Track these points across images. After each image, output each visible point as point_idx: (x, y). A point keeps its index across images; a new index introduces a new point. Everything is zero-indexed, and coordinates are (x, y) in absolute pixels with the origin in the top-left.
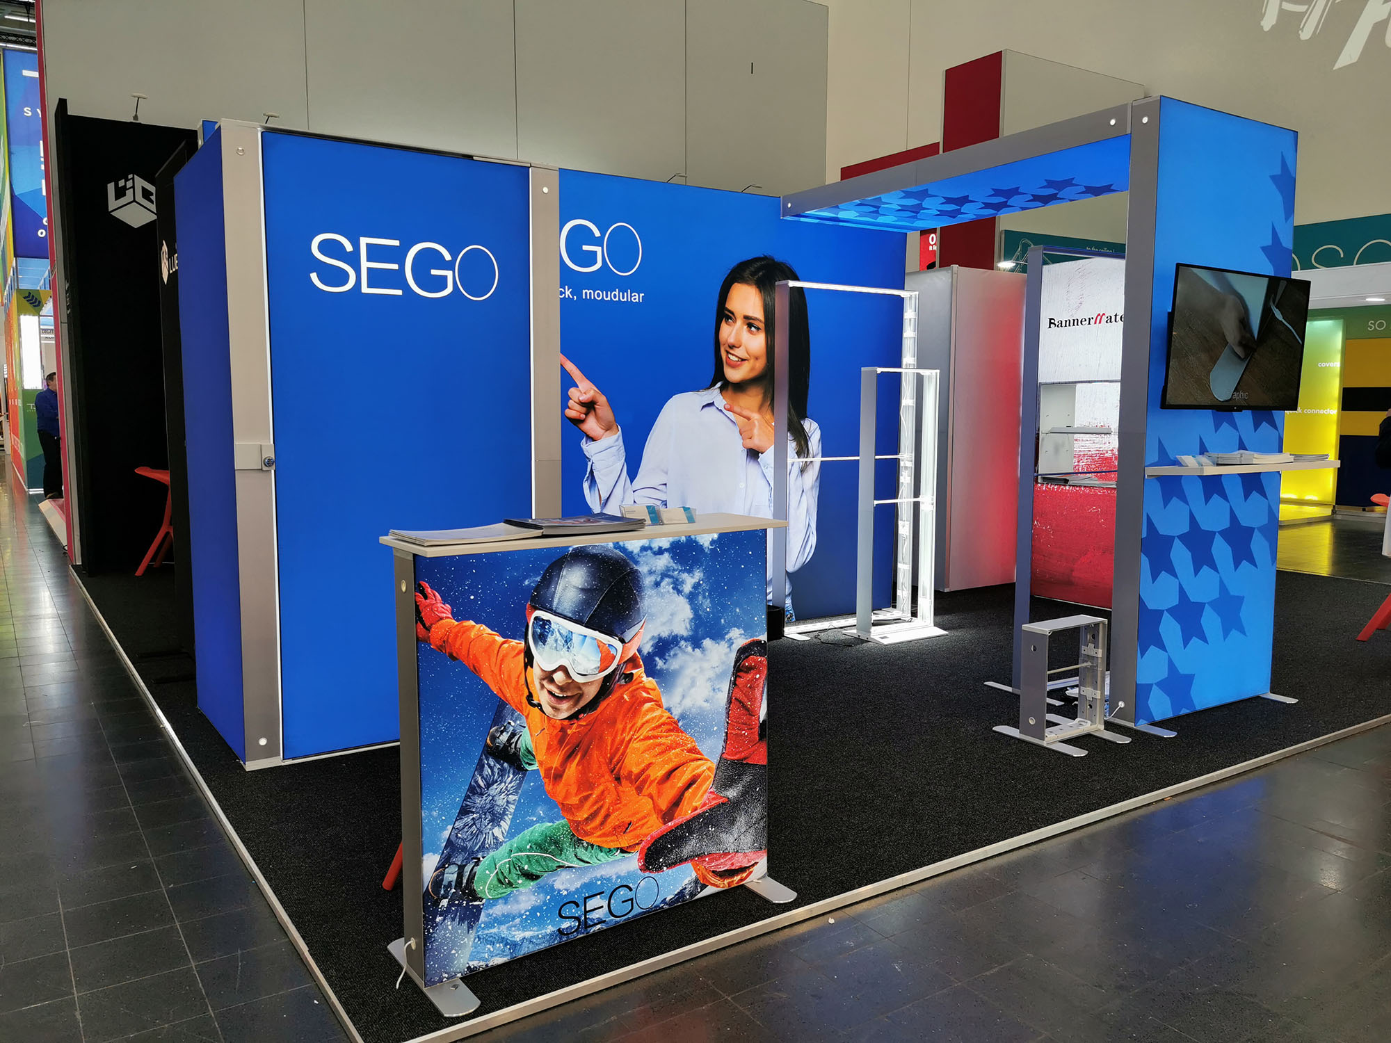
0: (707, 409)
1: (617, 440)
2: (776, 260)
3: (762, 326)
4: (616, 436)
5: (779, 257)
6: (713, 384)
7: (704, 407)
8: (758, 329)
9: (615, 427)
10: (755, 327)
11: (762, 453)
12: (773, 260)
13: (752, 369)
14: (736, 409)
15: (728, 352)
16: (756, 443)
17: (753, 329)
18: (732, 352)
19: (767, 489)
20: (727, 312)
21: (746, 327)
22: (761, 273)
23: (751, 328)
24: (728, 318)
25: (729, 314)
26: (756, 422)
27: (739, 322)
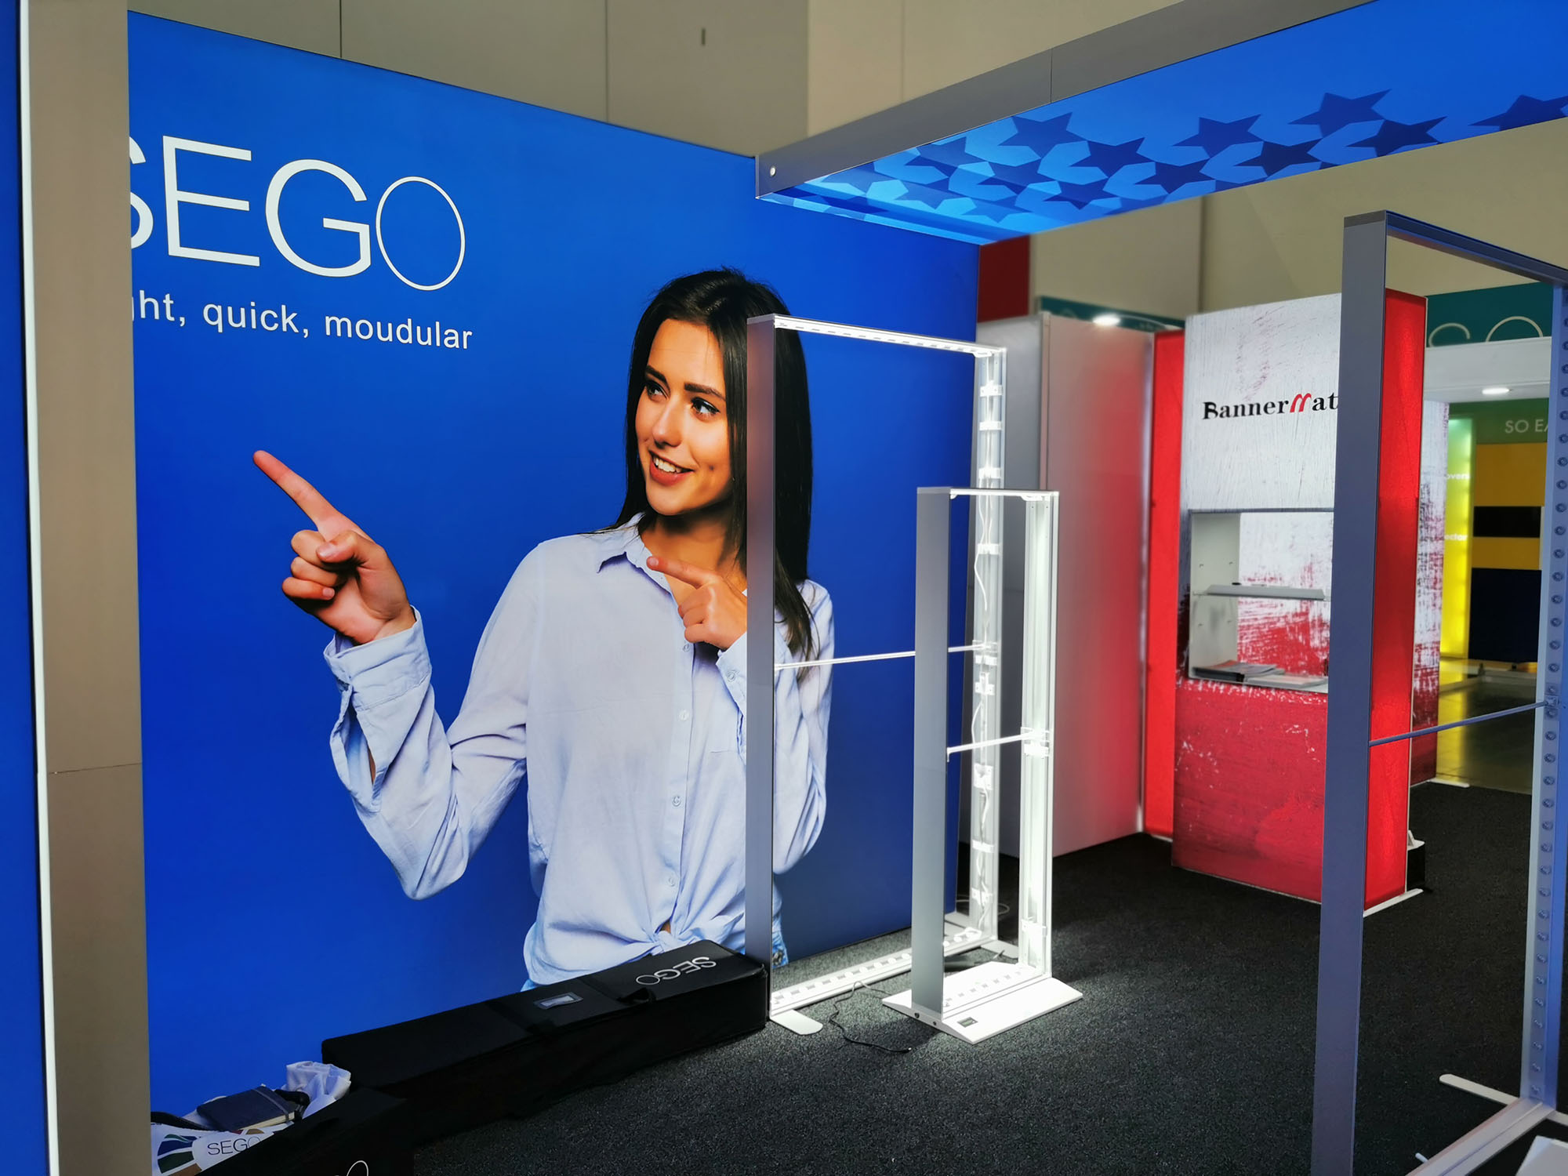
0: (611, 569)
1: (413, 639)
2: (747, 279)
3: (721, 404)
4: (409, 633)
5: (753, 273)
6: (623, 519)
7: (604, 564)
8: (713, 410)
9: (407, 611)
10: (708, 407)
11: (724, 650)
12: (741, 278)
13: (703, 488)
14: (672, 566)
15: (653, 456)
16: (711, 630)
17: (703, 410)
18: (662, 454)
19: (734, 719)
20: (651, 376)
21: (689, 406)
22: (718, 303)
23: (699, 408)
24: (653, 387)
25: (657, 380)
26: (712, 592)
27: (676, 397)
